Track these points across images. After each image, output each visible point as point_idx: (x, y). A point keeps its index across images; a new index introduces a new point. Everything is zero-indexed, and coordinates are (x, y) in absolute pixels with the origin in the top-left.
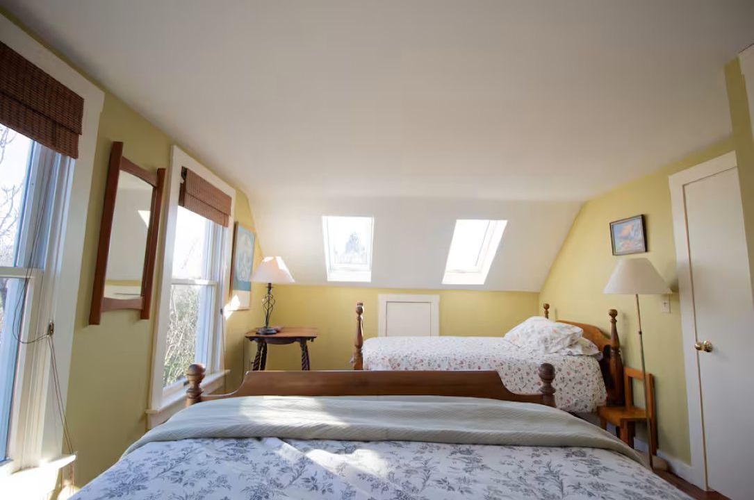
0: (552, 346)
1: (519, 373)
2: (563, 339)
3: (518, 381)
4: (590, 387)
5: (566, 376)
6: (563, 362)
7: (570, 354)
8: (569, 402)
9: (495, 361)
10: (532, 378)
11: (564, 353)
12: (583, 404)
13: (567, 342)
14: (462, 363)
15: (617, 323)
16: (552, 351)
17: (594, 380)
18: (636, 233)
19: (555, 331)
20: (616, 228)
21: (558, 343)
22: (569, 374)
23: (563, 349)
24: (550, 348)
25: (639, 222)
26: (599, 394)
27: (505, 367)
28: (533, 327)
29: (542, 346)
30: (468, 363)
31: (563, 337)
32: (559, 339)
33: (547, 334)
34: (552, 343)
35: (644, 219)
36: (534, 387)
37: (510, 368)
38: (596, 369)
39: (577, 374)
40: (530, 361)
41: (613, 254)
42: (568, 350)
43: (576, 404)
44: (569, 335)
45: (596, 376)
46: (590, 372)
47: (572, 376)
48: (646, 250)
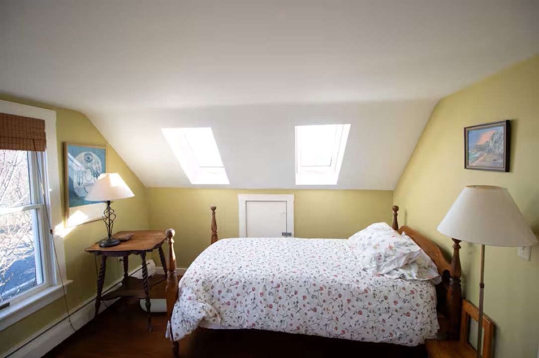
0: (386, 265)
1: (339, 299)
2: (398, 259)
3: (337, 308)
4: (419, 320)
5: (393, 306)
6: (391, 289)
7: (403, 277)
8: (391, 334)
9: (314, 285)
10: (353, 306)
11: (396, 275)
12: (408, 338)
13: (402, 261)
14: (279, 286)
15: (460, 250)
16: (383, 272)
17: (425, 311)
18: (497, 145)
19: (391, 248)
20: (472, 134)
21: (392, 262)
22: (395, 302)
23: (396, 269)
24: (382, 267)
25: (502, 130)
26: (428, 327)
27: (325, 291)
28: (370, 238)
29: (374, 265)
30: (285, 287)
31: (398, 255)
32: (394, 258)
33: (382, 250)
34: (385, 261)
35: (509, 126)
36: (353, 316)
37: (329, 293)
38: (429, 299)
39: (406, 304)
40: (355, 285)
41: (465, 167)
42: (401, 271)
43: (399, 338)
44: (405, 255)
45: (428, 307)
46: (420, 301)
47: (399, 305)
48: (508, 169)
